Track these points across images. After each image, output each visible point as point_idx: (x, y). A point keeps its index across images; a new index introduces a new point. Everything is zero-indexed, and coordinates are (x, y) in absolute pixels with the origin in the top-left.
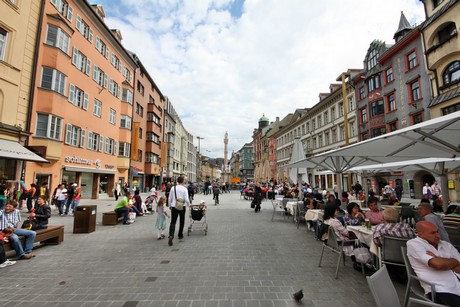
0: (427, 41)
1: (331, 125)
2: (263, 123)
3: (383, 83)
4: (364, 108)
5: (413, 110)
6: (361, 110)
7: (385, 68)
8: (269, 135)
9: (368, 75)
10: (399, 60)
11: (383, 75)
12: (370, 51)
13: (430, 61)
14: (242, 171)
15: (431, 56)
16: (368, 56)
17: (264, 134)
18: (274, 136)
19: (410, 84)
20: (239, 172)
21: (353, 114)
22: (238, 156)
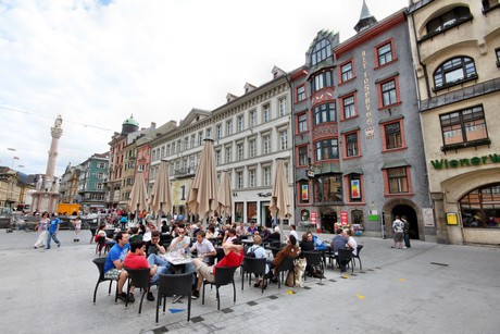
0: (419, 27)
1: (249, 133)
2: (129, 128)
3: (337, 81)
4: (303, 113)
5: (386, 117)
6: (300, 114)
7: (340, 62)
8: (139, 142)
9: (313, 70)
10: (364, 53)
11: (336, 72)
12: (317, 41)
13: (422, 53)
14: (82, 194)
15: (424, 46)
16: (313, 47)
17: (130, 141)
18: (150, 145)
19: (381, 83)
20: (77, 196)
21: (286, 120)
22: (78, 172)
